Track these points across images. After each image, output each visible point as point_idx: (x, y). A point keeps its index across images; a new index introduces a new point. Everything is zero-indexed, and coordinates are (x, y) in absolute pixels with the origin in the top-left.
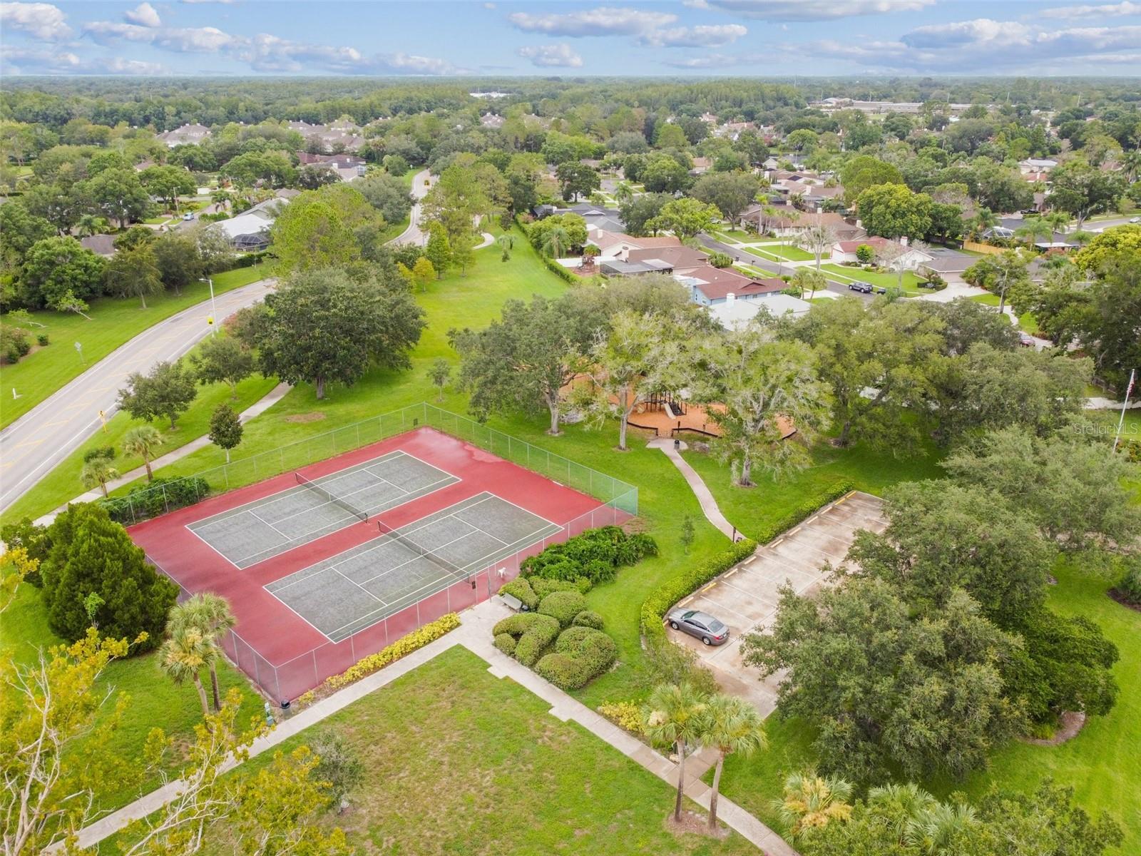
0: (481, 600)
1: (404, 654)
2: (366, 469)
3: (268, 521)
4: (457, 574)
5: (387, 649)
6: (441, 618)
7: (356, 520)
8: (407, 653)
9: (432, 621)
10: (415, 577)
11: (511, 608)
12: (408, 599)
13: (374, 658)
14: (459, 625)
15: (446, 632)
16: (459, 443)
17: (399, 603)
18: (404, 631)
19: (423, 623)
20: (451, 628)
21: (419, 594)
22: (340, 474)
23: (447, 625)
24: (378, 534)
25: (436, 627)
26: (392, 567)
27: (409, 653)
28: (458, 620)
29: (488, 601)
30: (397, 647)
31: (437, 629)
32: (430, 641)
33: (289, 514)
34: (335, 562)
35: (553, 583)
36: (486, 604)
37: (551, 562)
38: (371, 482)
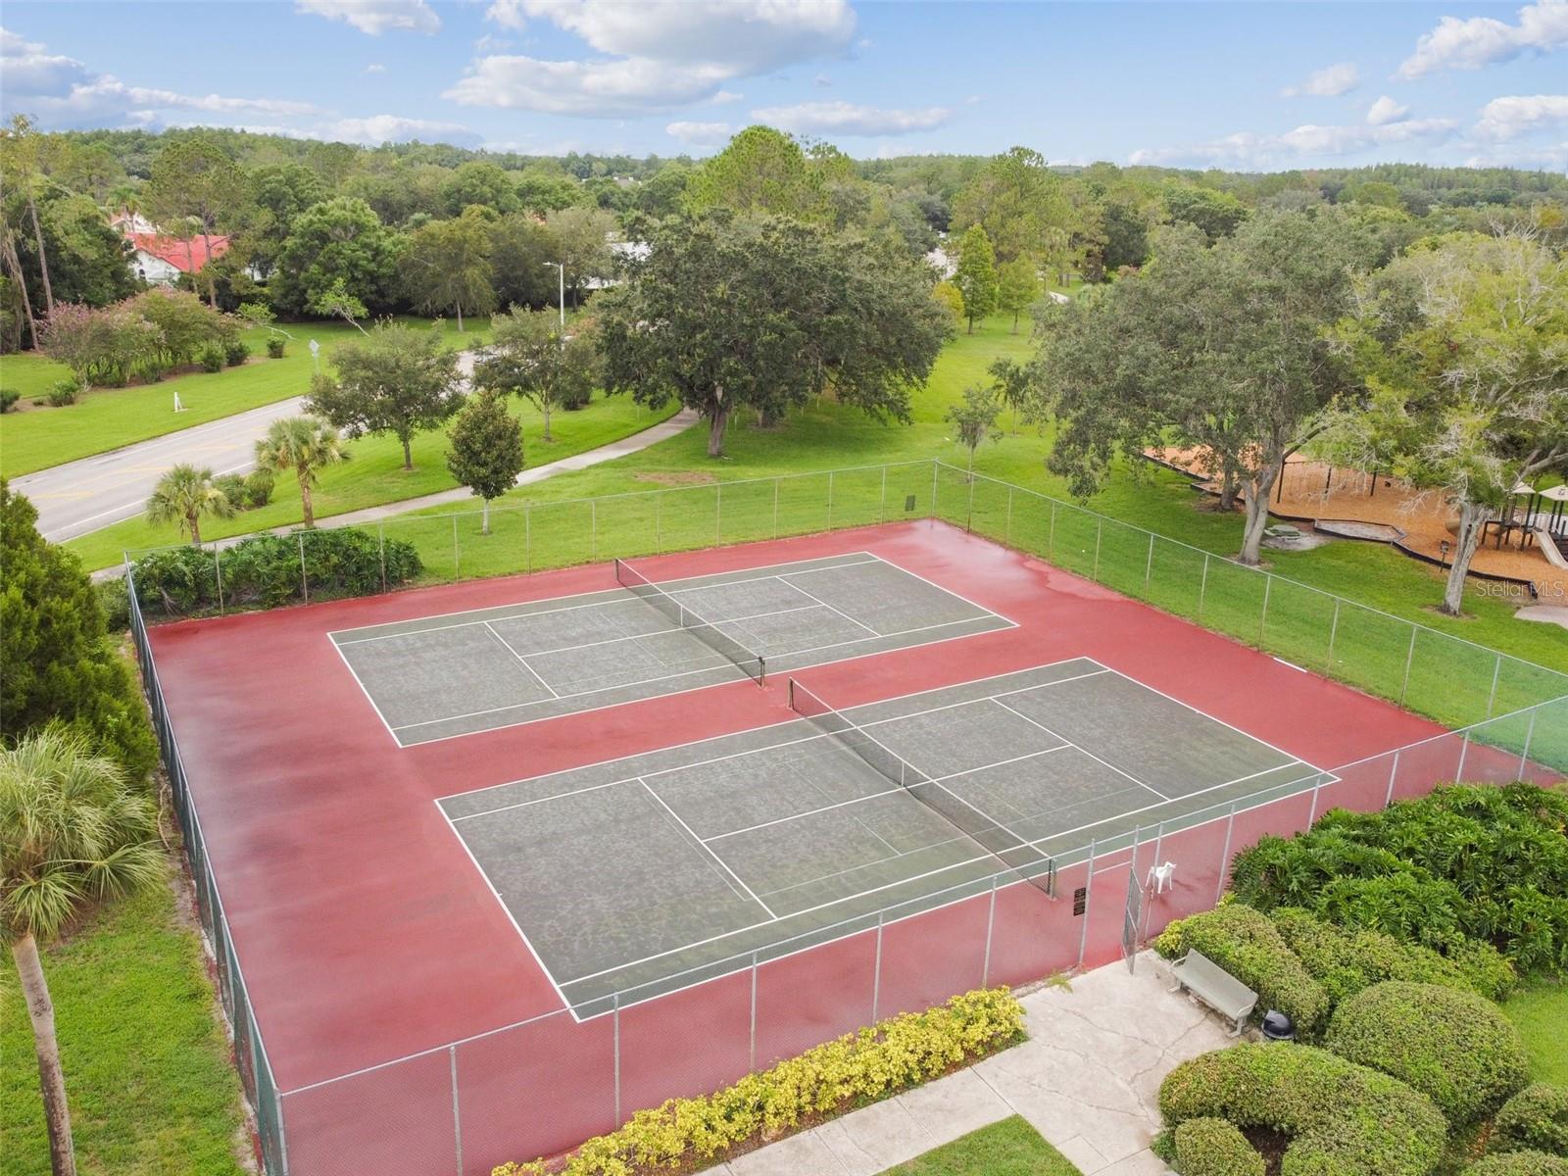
0: (1095, 960)
1: (809, 1117)
2: (784, 576)
3: (521, 648)
4: (1010, 860)
5: (748, 1087)
6: (956, 1001)
7: (736, 676)
8: (818, 1118)
9: (922, 1005)
10: (876, 845)
11: (1212, 1012)
12: (848, 910)
13: (690, 1113)
14: (1018, 1037)
15: (971, 1056)
16: (1012, 555)
17: (816, 920)
18: (819, 1022)
19: (890, 1011)
20: (991, 1047)
21: (885, 899)
22: (719, 580)
23: (978, 1032)
24: (785, 716)
25: (939, 1033)
26: (812, 805)
27: (829, 1114)
28: (1020, 1022)
29: (1121, 965)
30: (784, 1084)
31: (938, 1041)
32: (909, 1083)
33: (575, 641)
34: (654, 767)
35: (1376, 944)
36: (1112, 974)
37: (1352, 869)
38: (788, 603)
